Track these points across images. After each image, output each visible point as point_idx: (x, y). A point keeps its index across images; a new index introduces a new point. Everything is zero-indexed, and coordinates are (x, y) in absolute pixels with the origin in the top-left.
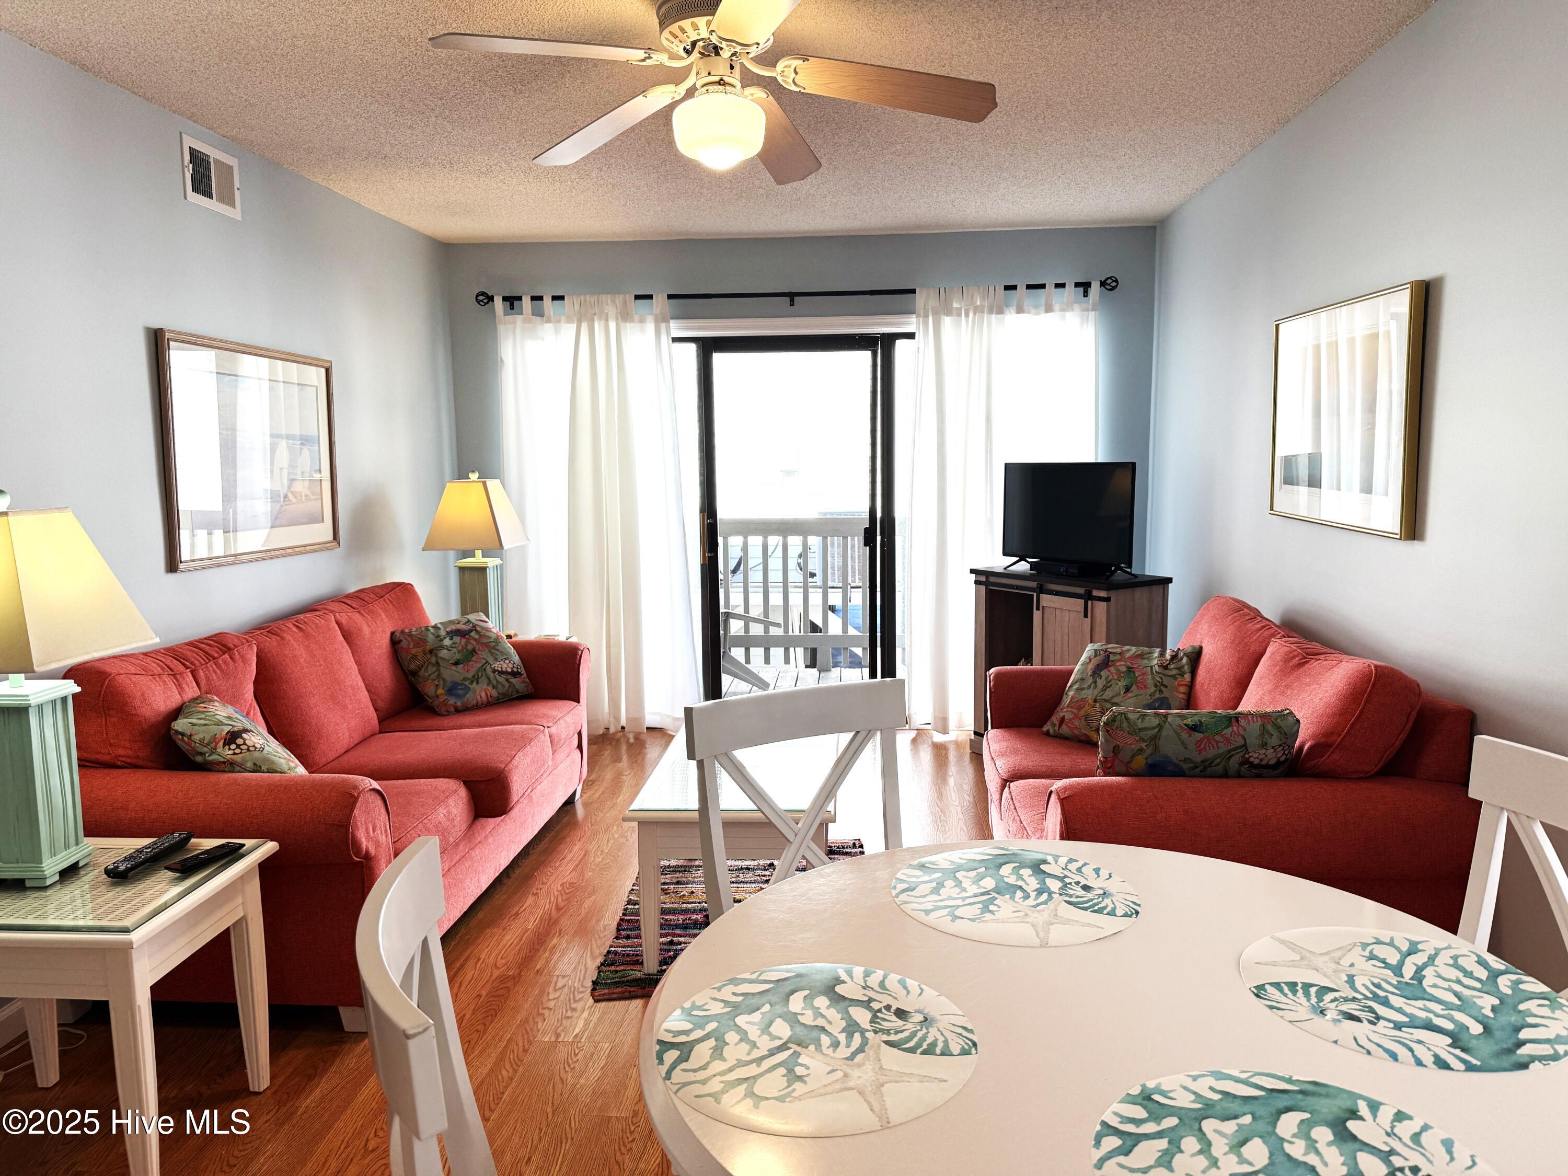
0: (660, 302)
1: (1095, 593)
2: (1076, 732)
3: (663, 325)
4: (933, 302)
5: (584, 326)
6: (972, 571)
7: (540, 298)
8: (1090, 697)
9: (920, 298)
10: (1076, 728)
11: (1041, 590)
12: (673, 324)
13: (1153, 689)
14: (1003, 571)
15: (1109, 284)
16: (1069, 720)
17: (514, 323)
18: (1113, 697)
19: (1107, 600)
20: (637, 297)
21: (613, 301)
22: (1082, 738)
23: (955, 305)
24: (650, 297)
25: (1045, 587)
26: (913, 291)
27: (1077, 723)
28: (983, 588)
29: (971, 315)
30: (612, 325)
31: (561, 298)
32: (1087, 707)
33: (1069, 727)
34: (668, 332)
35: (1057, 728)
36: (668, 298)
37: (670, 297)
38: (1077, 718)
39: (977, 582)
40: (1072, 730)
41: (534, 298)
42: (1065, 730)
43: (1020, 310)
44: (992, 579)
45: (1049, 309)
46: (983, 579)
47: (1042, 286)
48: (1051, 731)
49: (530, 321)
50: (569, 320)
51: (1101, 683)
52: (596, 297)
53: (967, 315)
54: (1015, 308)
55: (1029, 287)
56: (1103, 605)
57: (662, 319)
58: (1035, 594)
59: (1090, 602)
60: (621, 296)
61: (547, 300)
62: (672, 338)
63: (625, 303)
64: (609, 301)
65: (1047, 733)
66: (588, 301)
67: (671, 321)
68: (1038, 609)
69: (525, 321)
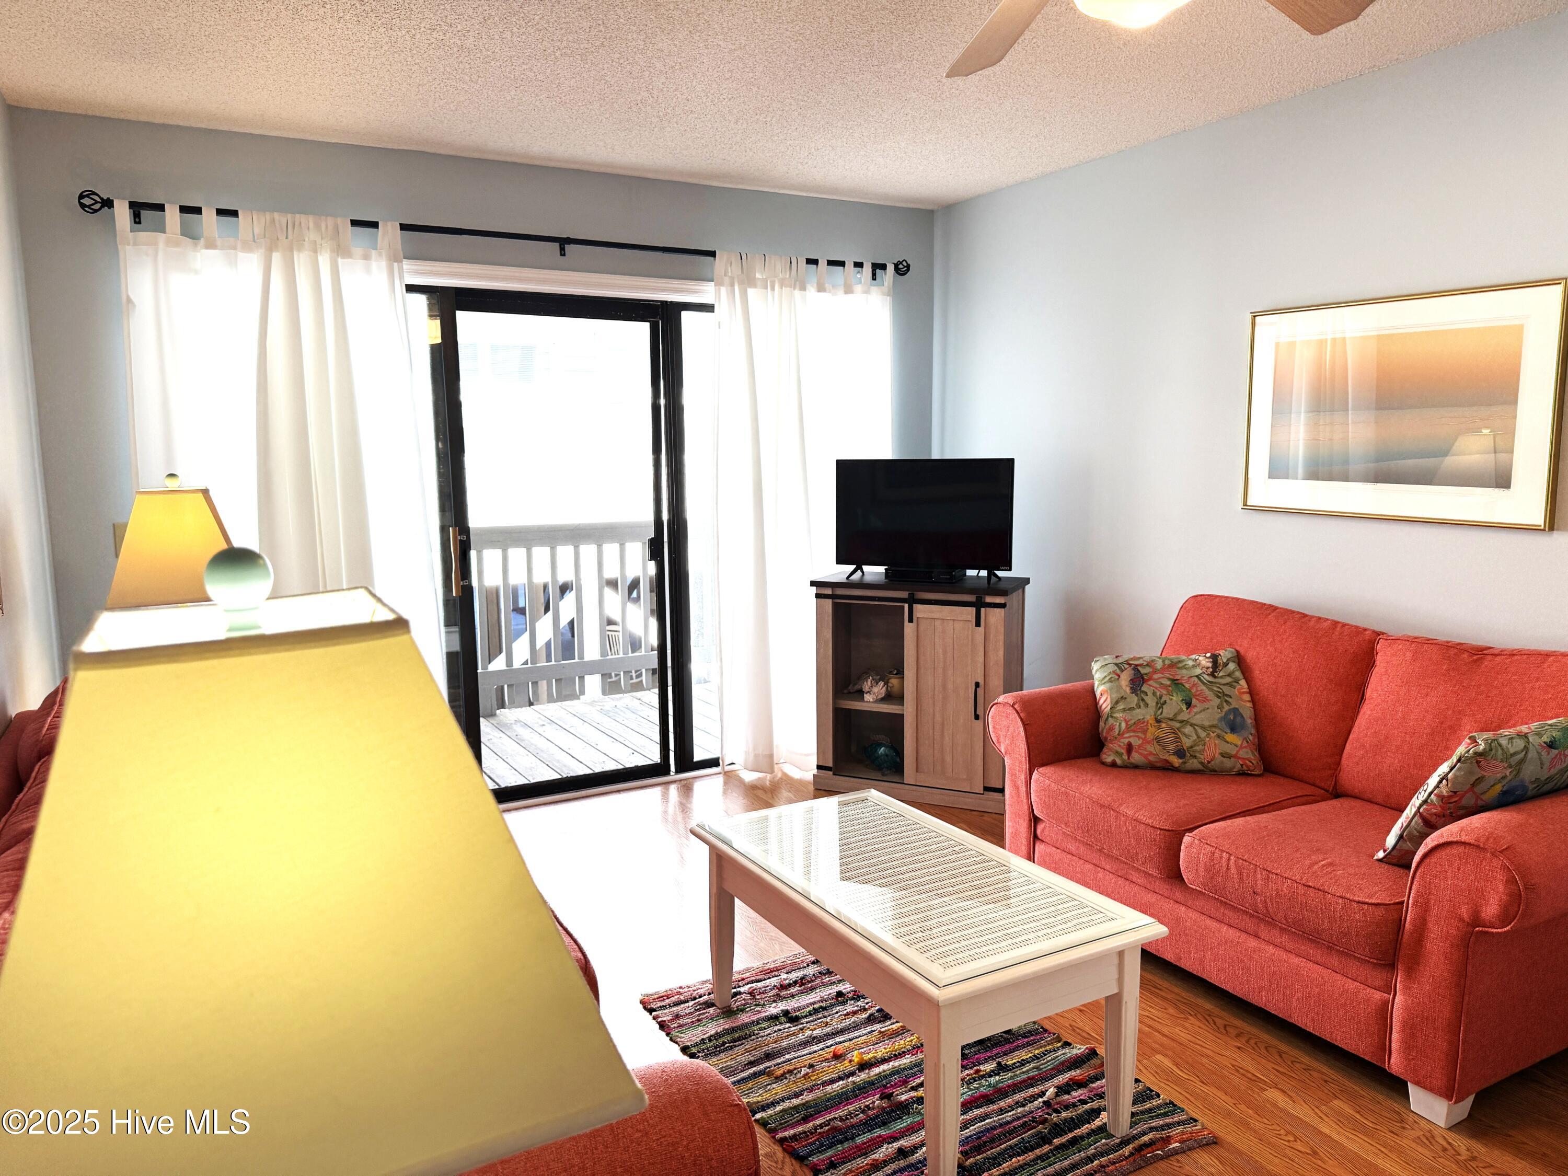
0: (389, 232)
1: (989, 599)
2: (1151, 758)
3: (396, 264)
4: (735, 270)
5: (277, 257)
6: (813, 583)
7: (198, 211)
8: (1148, 717)
9: (720, 263)
10: (1151, 753)
11: (912, 601)
12: (407, 265)
13: (1218, 701)
14: (845, 580)
15: (902, 269)
16: (1139, 746)
17: (155, 244)
18: (1175, 715)
19: (1002, 606)
20: (355, 223)
21: (318, 227)
22: (1159, 765)
23: (758, 276)
24: (375, 225)
25: (916, 597)
26: (712, 254)
27: (1150, 748)
28: (828, 603)
29: (777, 287)
30: (324, 260)
31: (234, 213)
32: (1151, 730)
33: (1141, 754)
34: (401, 278)
35: (1125, 757)
36: (401, 229)
37: (404, 227)
38: (1149, 743)
39: (818, 596)
40: (1145, 757)
41: (184, 209)
42: (1136, 758)
43: (821, 289)
44: (840, 592)
45: (848, 290)
46: (828, 591)
47: (842, 264)
48: (1119, 762)
49: (177, 244)
50: (248, 247)
51: (1151, 701)
52: (289, 216)
53: (773, 289)
54: (815, 285)
55: (831, 263)
56: (998, 611)
57: (394, 258)
58: (906, 606)
59: (983, 610)
60: (330, 221)
61: (209, 215)
62: (406, 285)
63: (336, 229)
64: (311, 225)
65: (1114, 765)
66: (277, 222)
67: (405, 262)
68: (911, 620)
69: (168, 243)
